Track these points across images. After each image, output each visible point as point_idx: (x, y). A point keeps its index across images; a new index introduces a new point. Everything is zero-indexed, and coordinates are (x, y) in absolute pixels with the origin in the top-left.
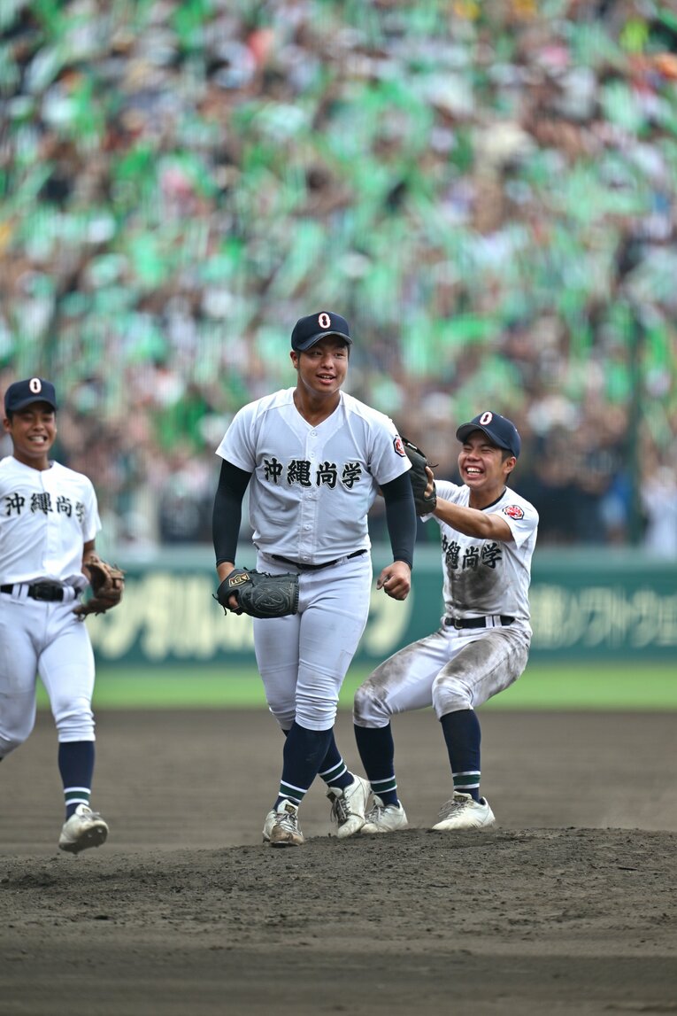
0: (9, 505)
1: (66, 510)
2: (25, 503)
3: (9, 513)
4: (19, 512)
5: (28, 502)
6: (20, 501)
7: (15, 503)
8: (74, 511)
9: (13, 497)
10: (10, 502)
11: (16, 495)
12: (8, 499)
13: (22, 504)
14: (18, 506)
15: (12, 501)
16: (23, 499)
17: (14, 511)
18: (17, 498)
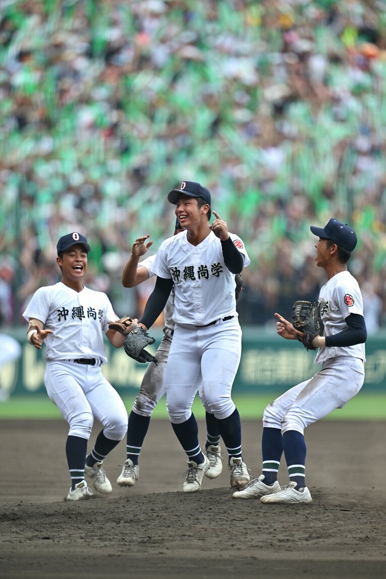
0: (59, 315)
1: (93, 316)
2: (69, 313)
3: (59, 320)
4: (65, 319)
5: (70, 313)
6: (66, 312)
7: (63, 313)
8: (98, 316)
9: (62, 310)
10: (60, 312)
11: (63, 308)
12: (59, 311)
13: (67, 314)
14: (65, 315)
15: (61, 312)
16: (68, 311)
17: (62, 318)
18: (64, 310)
